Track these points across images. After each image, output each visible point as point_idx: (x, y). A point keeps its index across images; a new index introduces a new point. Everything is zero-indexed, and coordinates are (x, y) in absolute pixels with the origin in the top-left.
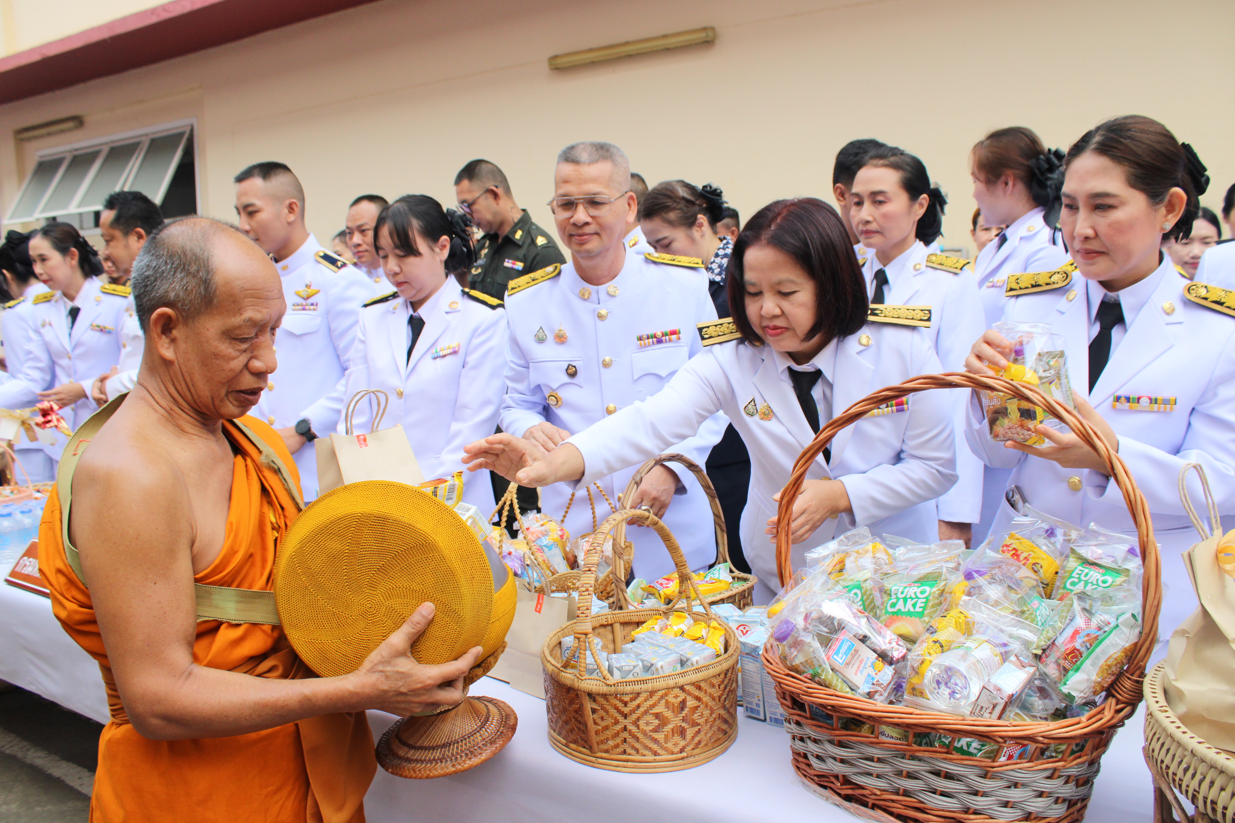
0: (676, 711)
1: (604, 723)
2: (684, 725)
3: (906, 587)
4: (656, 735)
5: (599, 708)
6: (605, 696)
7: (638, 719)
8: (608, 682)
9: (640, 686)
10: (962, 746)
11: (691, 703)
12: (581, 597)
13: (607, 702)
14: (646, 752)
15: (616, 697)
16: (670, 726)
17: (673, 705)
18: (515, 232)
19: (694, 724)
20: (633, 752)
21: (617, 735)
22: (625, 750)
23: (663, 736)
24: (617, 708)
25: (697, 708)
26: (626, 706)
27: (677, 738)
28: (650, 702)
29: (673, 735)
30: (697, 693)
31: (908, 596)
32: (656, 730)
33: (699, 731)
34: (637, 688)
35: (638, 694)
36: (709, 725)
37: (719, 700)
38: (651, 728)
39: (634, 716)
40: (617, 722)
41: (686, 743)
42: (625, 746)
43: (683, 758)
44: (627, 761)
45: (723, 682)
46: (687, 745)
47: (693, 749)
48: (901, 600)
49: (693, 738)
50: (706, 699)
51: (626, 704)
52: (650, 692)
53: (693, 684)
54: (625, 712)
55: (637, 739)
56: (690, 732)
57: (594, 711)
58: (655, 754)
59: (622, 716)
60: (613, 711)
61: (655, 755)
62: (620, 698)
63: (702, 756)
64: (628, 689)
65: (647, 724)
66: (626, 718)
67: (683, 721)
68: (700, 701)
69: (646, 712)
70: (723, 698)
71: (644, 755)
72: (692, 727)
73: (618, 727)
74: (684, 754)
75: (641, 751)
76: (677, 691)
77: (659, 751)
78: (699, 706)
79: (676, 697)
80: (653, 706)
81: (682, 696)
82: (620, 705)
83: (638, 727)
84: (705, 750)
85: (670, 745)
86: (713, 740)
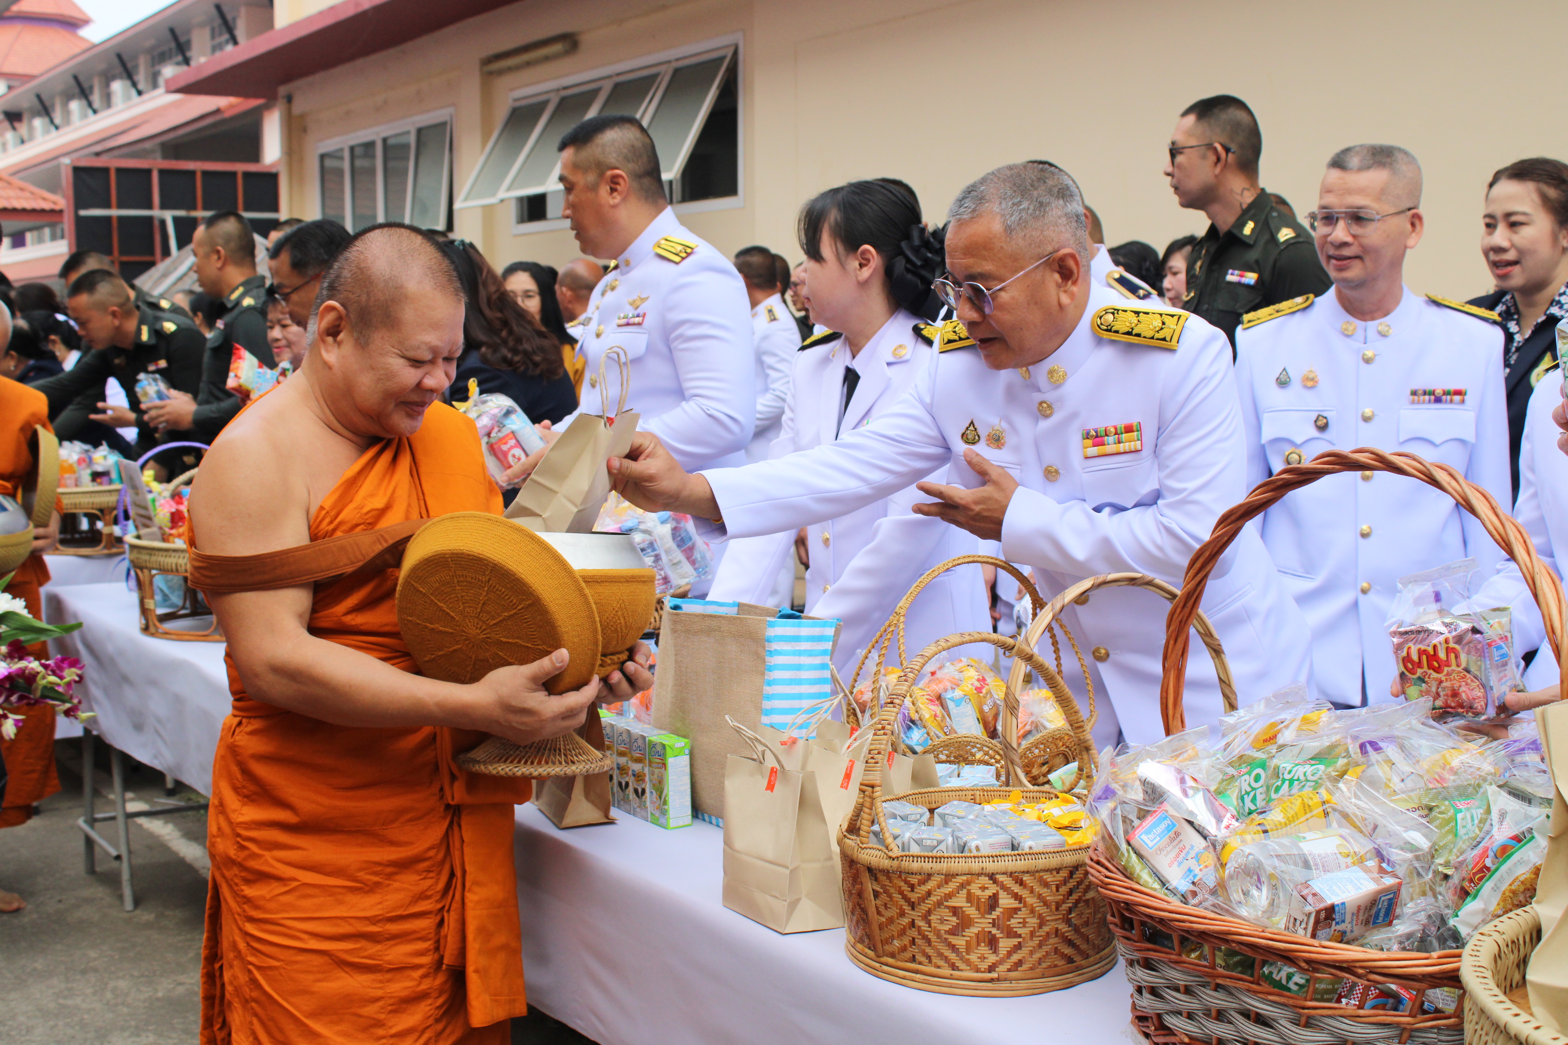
0: (982, 910)
1: (888, 914)
2: (994, 931)
3: (1297, 765)
4: (954, 940)
5: (882, 890)
6: (886, 873)
7: (929, 912)
8: (890, 854)
9: (930, 865)
10: (1281, 979)
11: (1006, 901)
12: (876, 737)
13: (891, 882)
14: (941, 963)
15: (900, 876)
16: (974, 930)
17: (979, 899)
18: (1244, 224)
19: (1011, 933)
20: (923, 959)
21: (902, 933)
22: (914, 956)
23: (964, 943)
24: (901, 893)
25: (1016, 910)
26: (912, 890)
27: (984, 949)
28: (947, 890)
29: (978, 945)
30: (1016, 889)
31: (1295, 778)
32: (953, 932)
33: (1018, 947)
34: (927, 866)
35: (929, 876)
36: (1036, 941)
37: (1057, 909)
38: (947, 928)
39: (924, 908)
40: (902, 914)
41: (998, 958)
42: (914, 950)
43: (992, 980)
44: (916, 972)
45: (1065, 882)
46: (1001, 962)
47: (1009, 970)
48: (1287, 782)
49: (1009, 954)
50: (1031, 900)
51: (912, 887)
52: (946, 875)
53: (1011, 875)
54: (913, 900)
55: (929, 942)
56: (1005, 944)
57: (876, 894)
58: (954, 967)
59: (909, 905)
60: (897, 897)
61: (953, 970)
62: (906, 878)
63: (1023, 984)
64: (915, 866)
65: (942, 921)
66: (913, 909)
67: (994, 926)
68: (1020, 902)
69: (939, 904)
70: (1065, 907)
71: (939, 967)
72: (1008, 937)
73: (905, 921)
74: (994, 975)
75: (934, 960)
76: (984, 880)
77: (959, 964)
78: (1019, 909)
79: (983, 888)
80: (949, 896)
81: (992, 889)
82: (905, 888)
83: (929, 923)
84: (1031, 976)
85: (973, 957)
86: (1044, 965)
